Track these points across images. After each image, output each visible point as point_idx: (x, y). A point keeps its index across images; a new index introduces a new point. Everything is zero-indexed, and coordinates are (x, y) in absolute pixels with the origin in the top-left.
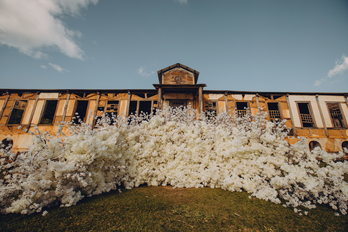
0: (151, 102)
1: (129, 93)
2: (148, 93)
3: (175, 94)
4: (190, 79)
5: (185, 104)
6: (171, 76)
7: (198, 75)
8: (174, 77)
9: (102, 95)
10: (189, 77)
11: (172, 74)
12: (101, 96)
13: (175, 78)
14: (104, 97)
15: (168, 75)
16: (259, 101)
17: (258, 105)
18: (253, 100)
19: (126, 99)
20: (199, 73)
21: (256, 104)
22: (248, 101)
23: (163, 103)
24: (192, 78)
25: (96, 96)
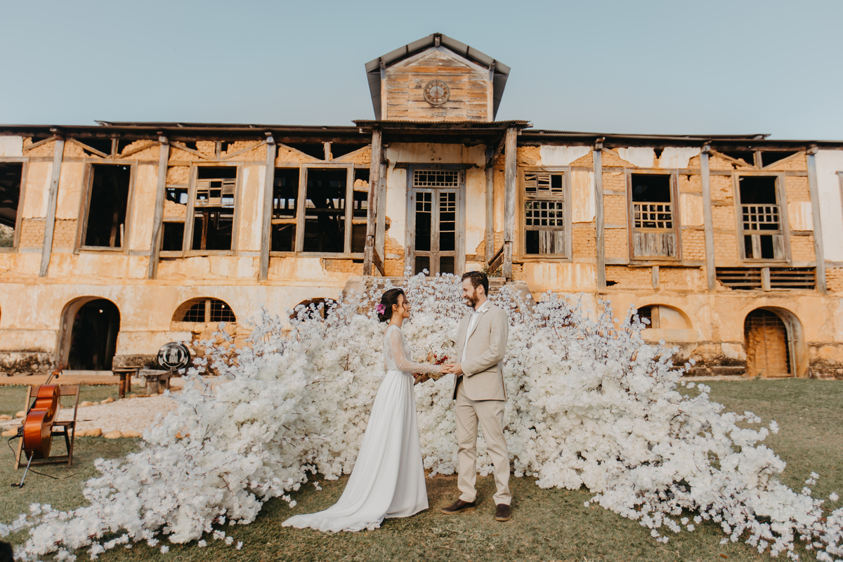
0: (343, 172)
1: (271, 140)
2: (335, 140)
3: (424, 146)
4: (477, 88)
5: (458, 182)
6: (413, 81)
7: (505, 75)
8: (424, 85)
9: (177, 144)
10: (474, 84)
11: (417, 73)
12: (174, 150)
13: (427, 87)
14: (183, 154)
15: (403, 75)
16: (711, 171)
17: (706, 185)
18: (691, 167)
19: (261, 163)
20: (510, 69)
21: (699, 183)
22: (674, 172)
23: (385, 176)
24: (482, 87)
25: (155, 150)
